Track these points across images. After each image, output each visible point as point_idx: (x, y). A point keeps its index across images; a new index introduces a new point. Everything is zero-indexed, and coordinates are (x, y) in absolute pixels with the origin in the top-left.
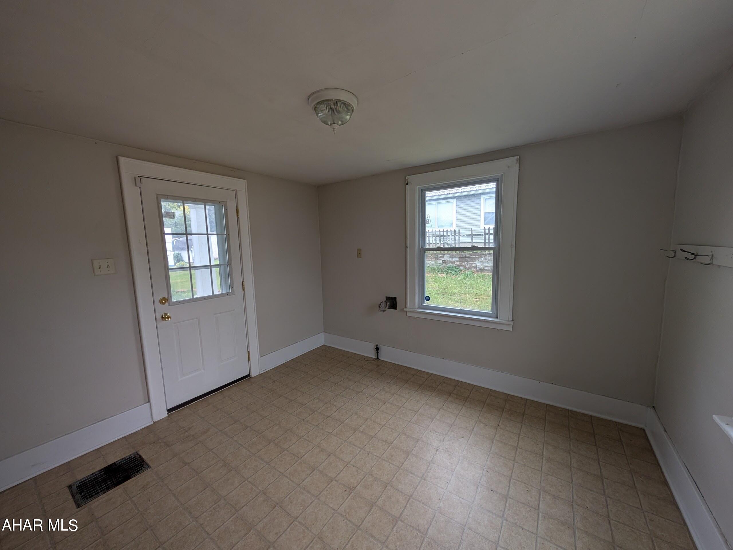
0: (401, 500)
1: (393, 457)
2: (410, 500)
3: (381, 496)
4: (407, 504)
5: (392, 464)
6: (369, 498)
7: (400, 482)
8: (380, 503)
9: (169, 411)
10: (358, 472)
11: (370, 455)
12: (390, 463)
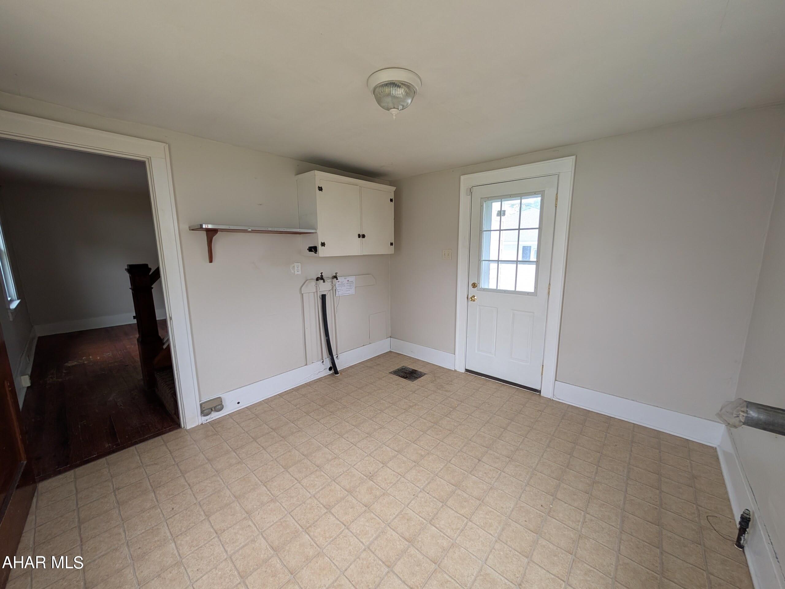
0: (347, 518)
1: (406, 521)
2: (344, 526)
3: (357, 500)
4: (340, 521)
5: (396, 517)
6: (357, 490)
7: (367, 521)
8: (350, 498)
9: (467, 370)
10: (389, 483)
11: (413, 497)
12: (397, 515)
